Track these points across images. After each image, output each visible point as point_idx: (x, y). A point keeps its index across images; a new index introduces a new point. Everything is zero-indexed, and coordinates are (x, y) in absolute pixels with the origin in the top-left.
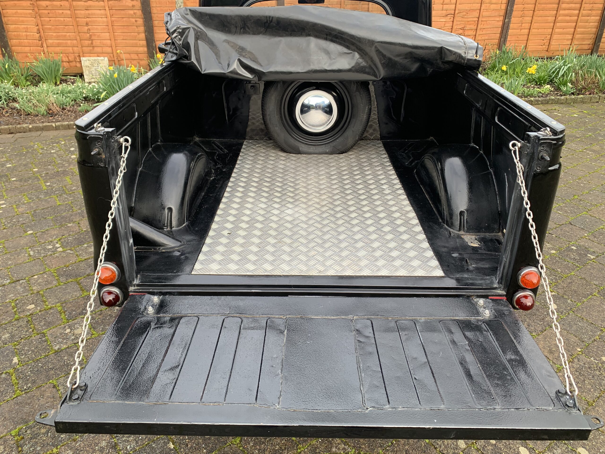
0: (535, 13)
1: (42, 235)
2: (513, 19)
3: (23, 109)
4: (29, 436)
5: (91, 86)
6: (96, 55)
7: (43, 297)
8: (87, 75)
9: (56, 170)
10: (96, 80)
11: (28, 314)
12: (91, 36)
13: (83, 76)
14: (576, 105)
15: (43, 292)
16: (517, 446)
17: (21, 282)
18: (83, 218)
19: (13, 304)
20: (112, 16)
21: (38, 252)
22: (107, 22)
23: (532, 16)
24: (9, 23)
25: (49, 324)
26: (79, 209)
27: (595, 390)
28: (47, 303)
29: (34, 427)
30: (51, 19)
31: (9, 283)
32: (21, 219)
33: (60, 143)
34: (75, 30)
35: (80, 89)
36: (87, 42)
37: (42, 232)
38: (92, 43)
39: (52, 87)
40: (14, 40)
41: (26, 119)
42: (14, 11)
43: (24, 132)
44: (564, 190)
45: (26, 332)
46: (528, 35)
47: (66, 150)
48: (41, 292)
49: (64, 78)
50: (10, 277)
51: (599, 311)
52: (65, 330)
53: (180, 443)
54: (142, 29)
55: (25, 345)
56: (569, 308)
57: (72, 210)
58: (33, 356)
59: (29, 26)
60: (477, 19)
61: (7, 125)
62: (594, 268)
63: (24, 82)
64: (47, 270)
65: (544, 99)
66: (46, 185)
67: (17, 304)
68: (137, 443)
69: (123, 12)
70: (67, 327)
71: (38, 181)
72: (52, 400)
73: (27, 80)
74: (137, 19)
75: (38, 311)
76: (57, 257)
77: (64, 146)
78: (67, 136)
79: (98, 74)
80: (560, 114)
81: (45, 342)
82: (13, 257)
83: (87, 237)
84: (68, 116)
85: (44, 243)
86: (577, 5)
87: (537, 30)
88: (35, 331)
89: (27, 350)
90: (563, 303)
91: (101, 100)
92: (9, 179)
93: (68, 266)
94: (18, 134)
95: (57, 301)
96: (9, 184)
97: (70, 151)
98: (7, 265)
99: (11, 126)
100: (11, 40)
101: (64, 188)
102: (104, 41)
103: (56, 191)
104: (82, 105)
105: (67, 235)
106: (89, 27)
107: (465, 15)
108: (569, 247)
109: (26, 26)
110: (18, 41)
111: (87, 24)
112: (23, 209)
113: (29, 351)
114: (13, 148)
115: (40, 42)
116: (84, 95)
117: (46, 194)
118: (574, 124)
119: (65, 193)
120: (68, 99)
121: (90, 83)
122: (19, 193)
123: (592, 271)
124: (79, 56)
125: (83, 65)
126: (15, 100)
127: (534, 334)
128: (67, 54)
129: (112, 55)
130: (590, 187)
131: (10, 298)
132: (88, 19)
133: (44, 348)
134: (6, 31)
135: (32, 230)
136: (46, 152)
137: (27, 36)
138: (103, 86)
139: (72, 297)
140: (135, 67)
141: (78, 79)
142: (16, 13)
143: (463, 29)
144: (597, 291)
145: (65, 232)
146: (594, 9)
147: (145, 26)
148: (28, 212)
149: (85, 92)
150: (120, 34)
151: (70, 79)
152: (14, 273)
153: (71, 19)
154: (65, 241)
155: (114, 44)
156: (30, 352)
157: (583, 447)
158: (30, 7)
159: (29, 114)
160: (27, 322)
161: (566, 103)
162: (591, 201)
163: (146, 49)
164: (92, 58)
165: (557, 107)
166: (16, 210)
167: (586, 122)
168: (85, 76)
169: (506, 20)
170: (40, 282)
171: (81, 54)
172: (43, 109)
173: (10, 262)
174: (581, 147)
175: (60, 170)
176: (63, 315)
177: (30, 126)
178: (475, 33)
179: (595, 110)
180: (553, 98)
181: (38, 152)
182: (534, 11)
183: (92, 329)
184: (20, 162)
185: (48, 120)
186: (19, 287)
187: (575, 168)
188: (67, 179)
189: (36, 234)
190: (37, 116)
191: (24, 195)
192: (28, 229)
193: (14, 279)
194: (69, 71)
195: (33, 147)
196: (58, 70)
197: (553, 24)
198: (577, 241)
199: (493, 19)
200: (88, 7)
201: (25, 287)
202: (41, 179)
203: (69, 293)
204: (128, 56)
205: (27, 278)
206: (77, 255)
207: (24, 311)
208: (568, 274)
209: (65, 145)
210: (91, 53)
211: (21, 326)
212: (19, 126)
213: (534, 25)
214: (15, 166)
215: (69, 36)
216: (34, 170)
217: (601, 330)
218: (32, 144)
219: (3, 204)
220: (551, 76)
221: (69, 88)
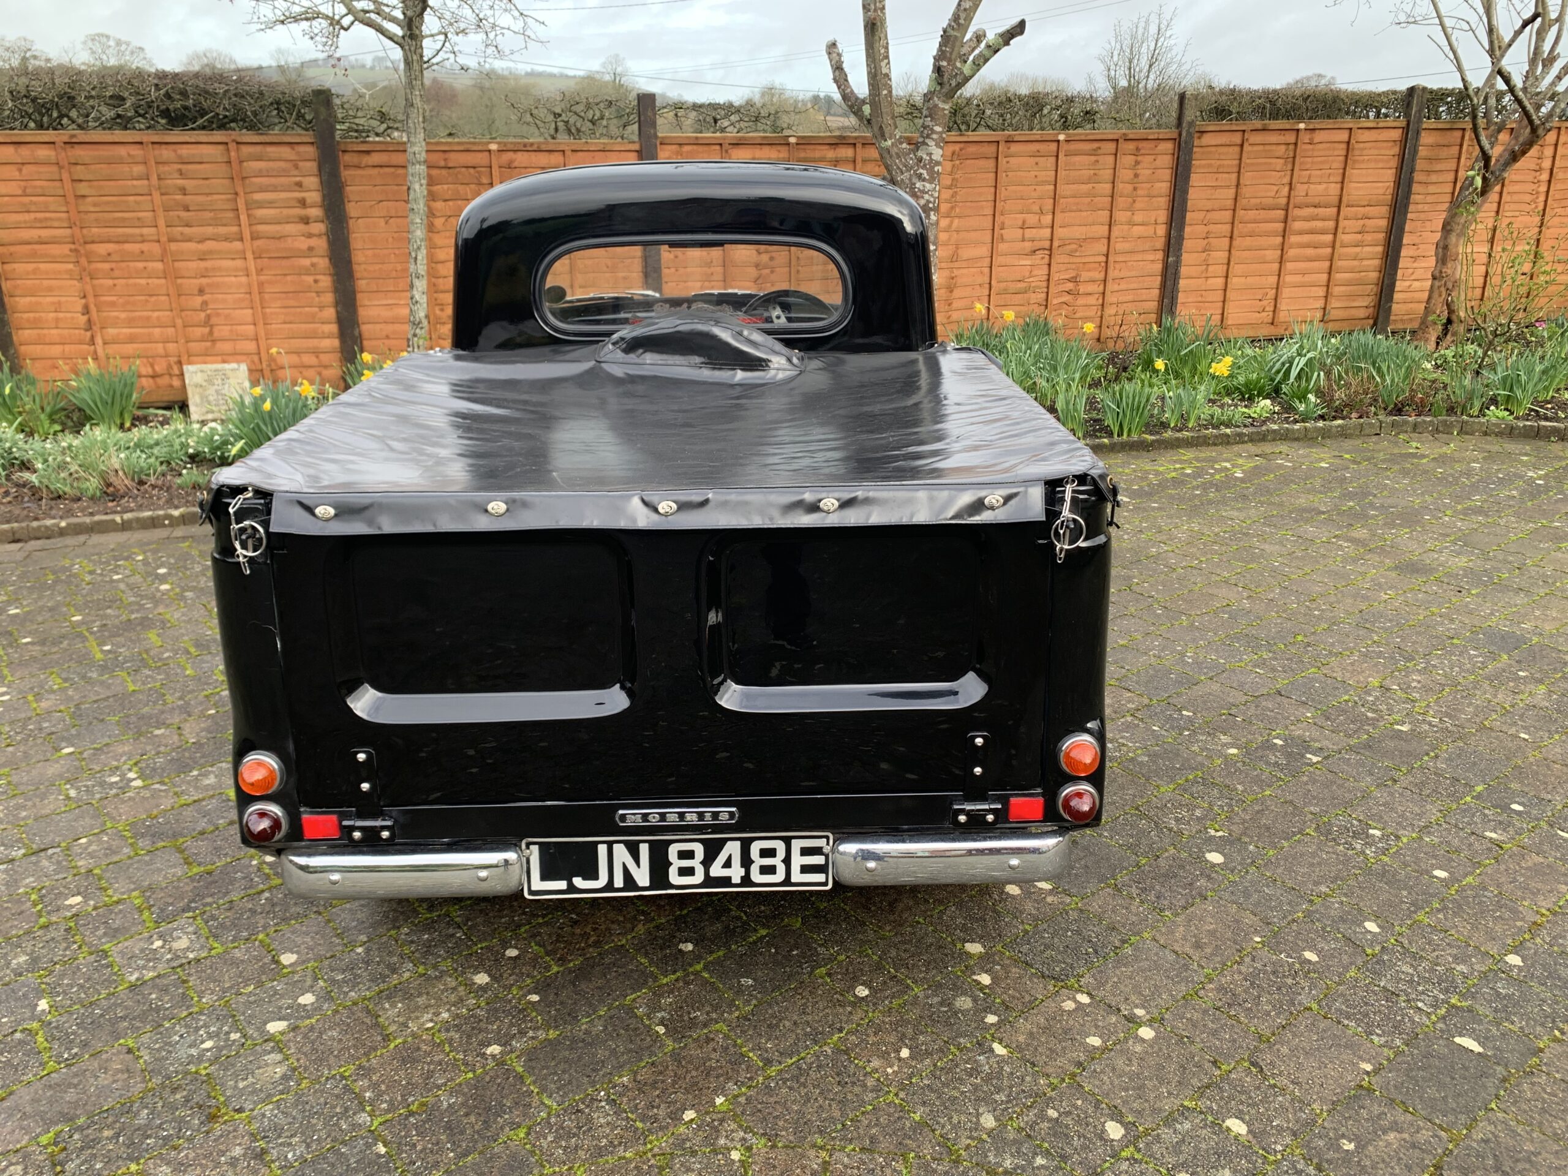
0: (1235, 243)
1: (95, 755)
2: (1185, 257)
3: (47, 486)
4: (78, 1145)
5: (206, 429)
6: (219, 358)
7: (100, 879)
8: (197, 406)
9: (124, 618)
10: (216, 415)
11: (69, 914)
12: (209, 317)
13: (187, 406)
14: (1328, 442)
15: (102, 870)
16: (1102, 1120)
17: (50, 851)
18: (190, 716)
19: (34, 897)
20: (260, 271)
21: (87, 791)
22: (249, 285)
23: (1227, 248)
24: (18, 292)
25: (114, 934)
26: (180, 698)
27: (1278, 1015)
28: (110, 892)
29: (88, 1127)
30: (116, 281)
31: (24, 855)
32: (45, 725)
33: (134, 559)
34: (174, 305)
35: (180, 436)
36: (199, 332)
37: (95, 749)
38: (211, 333)
39: (114, 435)
40: (27, 332)
41: (51, 508)
42: (31, 266)
43: (48, 538)
44: (1276, 624)
45: (65, 950)
46: (1225, 290)
47: (149, 574)
48: (97, 871)
49: (140, 413)
50: (24, 844)
51: (1312, 865)
52: (152, 943)
53: (400, 1143)
54: (329, 298)
55: (62, 976)
56: (1249, 861)
57: (164, 701)
58: (83, 995)
59: (63, 299)
60: (1104, 259)
61: (8, 522)
62: (1314, 782)
63: (46, 424)
64: (109, 825)
65: (1254, 430)
66: (102, 651)
67: (42, 897)
68: (308, 1146)
69: (284, 262)
70: (155, 936)
71: (83, 642)
72: (126, 1075)
73: (53, 421)
74: (318, 277)
75: (90, 909)
76: (130, 798)
77: (144, 565)
78: (148, 544)
79: (221, 402)
80: (1290, 462)
81: (108, 967)
82: (30, 803)
83: (198, 755)
84: (151, 497)
85: (99, 772)
86: (1327, 223)
87: (1243, 280)
88: (85, 949)
89: (67, 985)
90: (1239, 851)
91: (230, 460)
92: (16, 640)
93: (156, 817)
94: (33, 543)
95: (132, 886)
96: (16, 652)
97: (157, 576)
98: (19, 819)
99: (16, 525)
100: (20, 332)
101: (145, 656)
102: (239, 327)
103: (126, 662)
104: (184, 471)
105: (153, 752)
106: (206, 297)
107: (1076, 251)
108: (1268, 741)
109: (56, 299)
110: (36, 332)
111: (201, 291)
112: (49, 703)
113: (72, 987)
114: (24, 573)
115: (89, 334)
116: (191, 451)
117: (104, 669)
118: (1318, 483)
119: (146, 666)
120: (152, 460)
121: (203, 423)
122: (40, 669)
123: (1310, 787)
124: (180, 363)
125: (187, 382)
126: (26, 466)
127: (1167, 913)
128: (150, 359)
129: (256, 358)
130: (1334, 617)
131: (26, 886)
132: (204, 281)
133: (105, 980)
134: (9, 312)
135: (73, 746)
136: (99, 579)
137: (57, 320)
138: (237, 427)
139: (165, 878)
140: (312, 383)
141: (176, 415)
142: (35, 271)
143: (1074, 280)
144: (1314, 826)
145: (148, 748)
146: (1367, 229)
147: (336, 290)
148: (62, 708)
149: (192, 444)
150: (278, 310)
151: (156, 415)
152: (35, 834)
153: (163, 281)
154: (148, 766)
155: (262, 333)
156: (75, 989)
157: (1237, 1117)
158: (68, 256)
159: (59, 497)
160: (66, 930)
161: (1307, 438)
162: (1333, 644)
163: (336, 343)
164: (209, 366)
165: (1283, 447)
166: (35, 705)
167: (1346, 478)
168: (192, 408)
169: (1170, 259)
170: (94, 851)
171: (184, 359)
172: (93, 484)
173: (24, 814)
174: (1326, 534)
175: (133, 616)
176: (146, 914)
177: (63, 524)
178: (1102, 287)
179: (1370, 451)
180: (1275, 427)
181: (83, 580)
182: (1231, 237)
183: (211, 939)
184: (40, 603)
185: (106, 508)
186: (45, 863)
187: (1308, 577)
188: (150, 635)
189: (81, 753)
190: (79, 499)
191: (52, 673)
192: (63, 744)
193: (34, 846)
194: (154, 398)
195: (69, 569)
196: (130, 395)
197: (1277, 266)
198: (1287, 727)
199: (1139, 257)
200: (204, 253)
201: (59, 863)
202: (91, 638)
203: (160, 870)
204: (295, 359)
205: (63, 844)
206: (176, 793)
207: (58, 910)
208: (1257, 794)
209: (145, 562)
210: (206, 355)
211: (53, 939)
212: (35, 524)
213: (1236, 269)
214: (29, 613)
215: (158, 318)
216: (74, 619)
217: (1311, 901)
218: (67, 563)
219: (3, 694)
220: (1272, 380)
221: (156, 436)
